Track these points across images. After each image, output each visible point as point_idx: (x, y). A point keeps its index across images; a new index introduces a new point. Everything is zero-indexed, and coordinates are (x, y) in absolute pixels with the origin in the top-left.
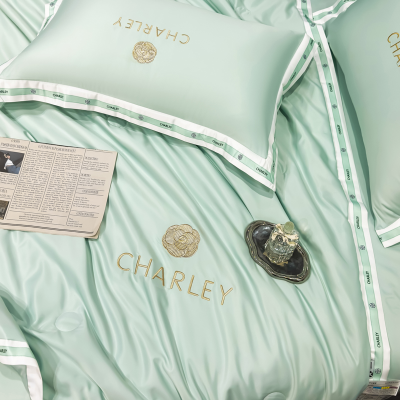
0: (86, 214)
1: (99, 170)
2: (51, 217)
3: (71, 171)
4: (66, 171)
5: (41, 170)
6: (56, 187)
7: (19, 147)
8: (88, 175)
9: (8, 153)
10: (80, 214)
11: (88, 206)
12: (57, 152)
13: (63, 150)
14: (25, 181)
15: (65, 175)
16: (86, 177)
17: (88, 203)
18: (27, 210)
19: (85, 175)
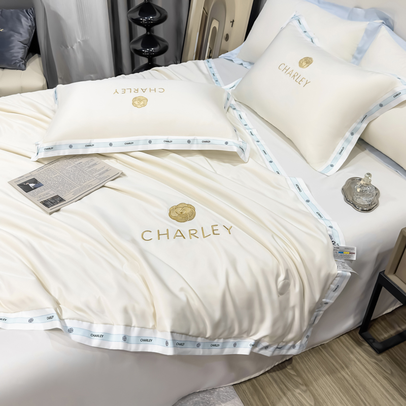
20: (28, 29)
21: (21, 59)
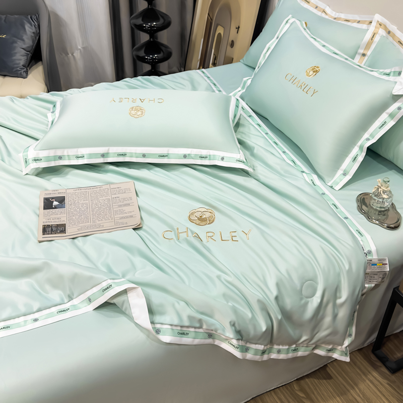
0: (127, 217)
1: (125, 193)
2: (101, 224)
3: (104, 198)
4: (100, 199)
5: (81, 202)
6: (97, 209)
7: (59, 193)
8: (118, 197)
9: (53, 198)
10: (122, 218)
11: (126, 213)
12: (89, 190)
13: (93, 189)
14: (72, 210)
15: (101, 201)
16: (117, 199)
17: (125, 211)
18: (81, 225)
19: (116, 198)
20: (31, 36)
21: (22, 67)
